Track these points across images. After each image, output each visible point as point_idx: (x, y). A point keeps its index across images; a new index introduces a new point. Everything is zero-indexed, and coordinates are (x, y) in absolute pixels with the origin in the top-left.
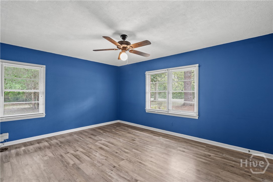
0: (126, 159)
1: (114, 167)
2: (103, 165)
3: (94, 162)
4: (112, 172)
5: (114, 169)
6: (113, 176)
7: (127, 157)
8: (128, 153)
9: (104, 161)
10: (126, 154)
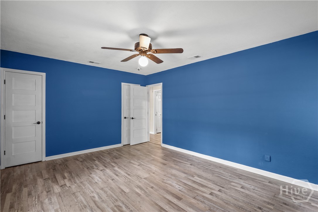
0: (142, 178)
1: (154, 173)
2: (165, 175)
3: (175, 178)
4: (155, 170)
5: (154, 172)
6: (155, 168)
7: (140, 182)
8: (137, 186)
9: (164, 179)
10: (140, 184)
